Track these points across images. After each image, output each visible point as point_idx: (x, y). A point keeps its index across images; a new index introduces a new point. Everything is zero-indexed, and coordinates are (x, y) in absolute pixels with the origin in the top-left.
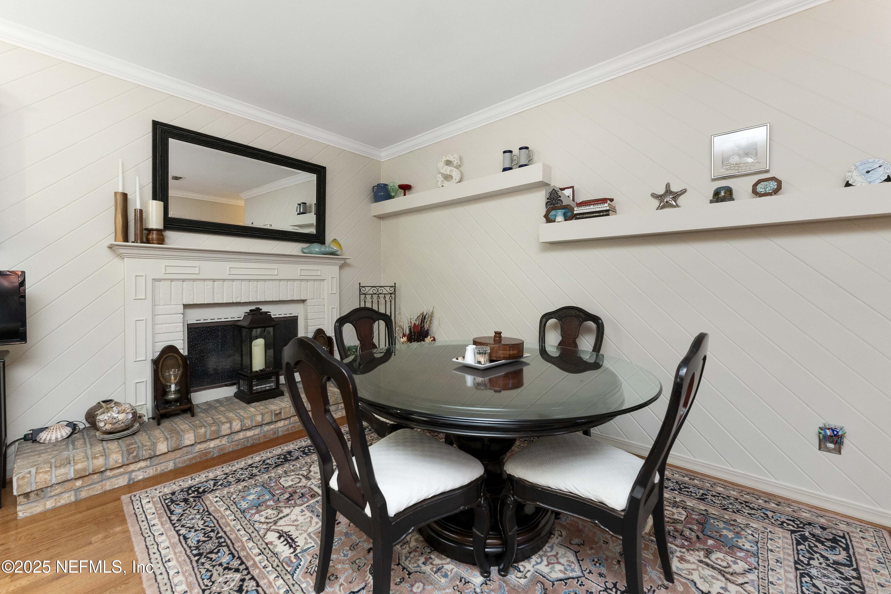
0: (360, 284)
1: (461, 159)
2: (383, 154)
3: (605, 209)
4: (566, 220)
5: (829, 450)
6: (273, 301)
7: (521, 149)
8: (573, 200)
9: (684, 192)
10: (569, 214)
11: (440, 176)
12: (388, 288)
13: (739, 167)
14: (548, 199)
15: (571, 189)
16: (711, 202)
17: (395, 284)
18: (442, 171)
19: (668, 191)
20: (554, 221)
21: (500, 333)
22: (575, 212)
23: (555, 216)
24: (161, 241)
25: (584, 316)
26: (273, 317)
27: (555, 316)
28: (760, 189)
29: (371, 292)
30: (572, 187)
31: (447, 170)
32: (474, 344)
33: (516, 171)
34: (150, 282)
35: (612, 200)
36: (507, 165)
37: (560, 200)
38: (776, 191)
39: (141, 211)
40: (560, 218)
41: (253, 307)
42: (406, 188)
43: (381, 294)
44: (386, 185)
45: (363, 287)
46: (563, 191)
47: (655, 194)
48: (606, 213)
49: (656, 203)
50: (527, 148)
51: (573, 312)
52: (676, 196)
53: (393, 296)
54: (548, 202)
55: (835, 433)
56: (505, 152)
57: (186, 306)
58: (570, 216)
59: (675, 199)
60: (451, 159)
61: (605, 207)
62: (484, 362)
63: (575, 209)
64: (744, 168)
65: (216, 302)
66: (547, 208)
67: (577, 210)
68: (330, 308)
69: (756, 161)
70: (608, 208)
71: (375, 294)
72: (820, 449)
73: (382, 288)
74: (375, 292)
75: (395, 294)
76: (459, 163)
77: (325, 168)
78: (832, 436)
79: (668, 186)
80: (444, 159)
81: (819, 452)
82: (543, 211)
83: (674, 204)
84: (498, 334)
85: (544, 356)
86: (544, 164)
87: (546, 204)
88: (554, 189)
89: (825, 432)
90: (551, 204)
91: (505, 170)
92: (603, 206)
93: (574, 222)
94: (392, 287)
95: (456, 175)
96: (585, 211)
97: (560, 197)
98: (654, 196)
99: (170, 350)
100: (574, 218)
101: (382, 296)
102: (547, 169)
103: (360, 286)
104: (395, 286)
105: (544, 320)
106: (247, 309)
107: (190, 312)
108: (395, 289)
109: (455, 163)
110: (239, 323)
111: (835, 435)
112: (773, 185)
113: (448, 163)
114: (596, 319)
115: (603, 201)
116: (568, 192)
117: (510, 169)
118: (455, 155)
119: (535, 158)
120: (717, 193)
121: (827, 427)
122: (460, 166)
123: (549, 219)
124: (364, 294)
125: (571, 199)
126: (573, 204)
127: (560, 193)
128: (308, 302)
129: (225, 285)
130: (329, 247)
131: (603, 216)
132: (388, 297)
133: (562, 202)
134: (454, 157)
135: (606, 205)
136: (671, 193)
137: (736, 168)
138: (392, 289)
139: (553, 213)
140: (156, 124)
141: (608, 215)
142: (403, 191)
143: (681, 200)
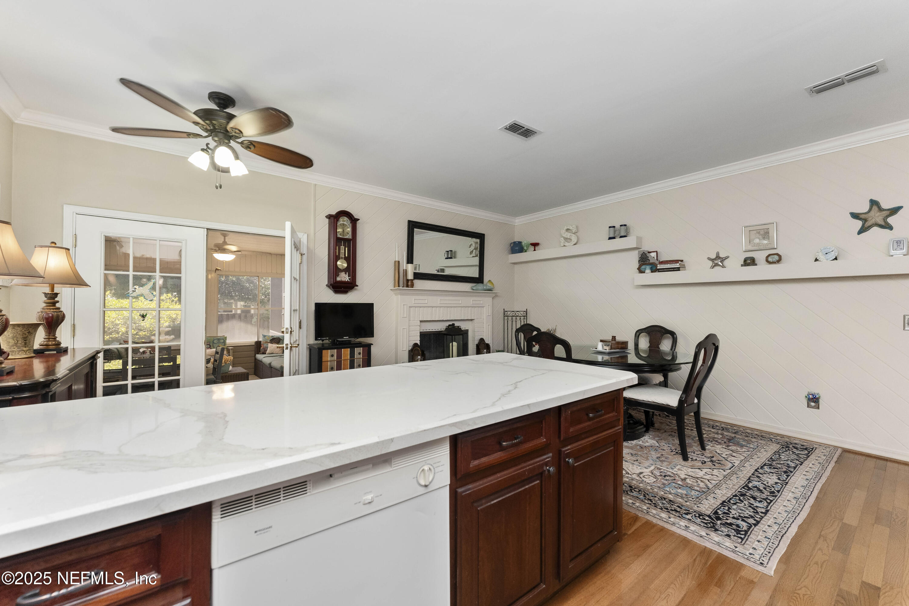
0: (504, 309)
1: (577, 227)
2: (517, 221)
3: (677, 267)
4: (652, 272)
5: (813, 407)
6: (458, 320)
7: (621, 226)
8: (657, 260)
9: (727, 258)
10: (654, 268)
11: (562, 239)
12: (522, 313)
13: (759, 245)
14: (640, 258)
15: (656, 253)
16: (742, 265)
17: (527, 309)
18: (565, 236)
19: (718, 257)
20: (644, 272)
21: (615, 337)
22: (658, 268)
23: (645, 269)
24: (412, 286)
25: (664, 331)
26: (462, 329)
27: (645, 331)
28: (770, 259)
29: (511, 315)
30: (657, 252)
31: (568, 235)
32: (601, 342)
33: (618, 240)
34: (408, 308)
35: (682, 261)
36: (612, 236)
37: (648, 259)
38: (779, 261)
39: (406, 270)
40: (648, 271)
41: (451, 323)
42: (535, 245)
43: (517, 316)
44: (520, 243)
45: (506, 311)
46: (650, 254)
47: (710, 258)
48: (678, 269)
49: (710, 263)
50: (625, 225)
51: (657, 329)
52: (723, 260)
53: (526, 317)
54: (640, 260)
55: (814, 396)
56: (610, 227)
57: (421, 321)
58: (654, 269)
59: (722, 262)
60: (571, 228)
61: (677, 265)
62: (607, 349)
63: (658, 266)
64: (762, 246)
65: (433, 320)
66: (639, 263)
67: (659, 267)
68: (487, 325)
69: (769, 243)
70: (679, 266)
71: (514, 316)
72: (808, 407)
73: (518, 312)
74: (514, 315)
75: (527, 316)
76: (576, 231)
77: (484, 234)
78: (813, 399)
79: (718, 254)
80: (566, 228)
81: (808, 409)
82: (637, 265)
83: (721, 265)
84: (614, 338)
85: (638, 356)
86: (637, 237)
87: (639, 261)
88: (644, 252)
89: (809, 396)
90: (642, 262)
91: (610, 238)
92: (676, 265)
93: (657, 274)
94: (525, 311)
95: (574, 239)
96: (665, 267)
97: (648, 257)
98: (709, 259)
99: (415, 345)
100: (657, 271)
101: (518, 318)
102: (639, 239)
103: (504, 311)
104: (527, 311)
105: (638, 334)
106: (447, 324)
107: (423, 324)
108: (527, 313)
109: (573, 231)
110: (443, 332)
111: (814, 398)
112: (776, 258)
113: (568, 230)
114: (672, 334)
115: (676, 261)
116: (653, 255)
117: (614, 238)
118: (574, 226)
119: (631, 231)
120: (745, 261)
121: (810, 393)
122: (576, 232)
123: (641, 271)
124: (507, 316)
125: (656, 258)
126: (657, 262)
127: (648, 255)
128: (475, 321)
129: (437, 310)
130: (486, 285)
131: (676, 271)
132: (522, 318)
133: (649, 260)
134: (573, 227)
135: (678, 264)
136: (720, 258)
137: (758, 246)
138: (524, 313)
139: (643, 267)
140: (410, 222)
141: (679, 270)
142: (533, 247)
143: (726, 263)
